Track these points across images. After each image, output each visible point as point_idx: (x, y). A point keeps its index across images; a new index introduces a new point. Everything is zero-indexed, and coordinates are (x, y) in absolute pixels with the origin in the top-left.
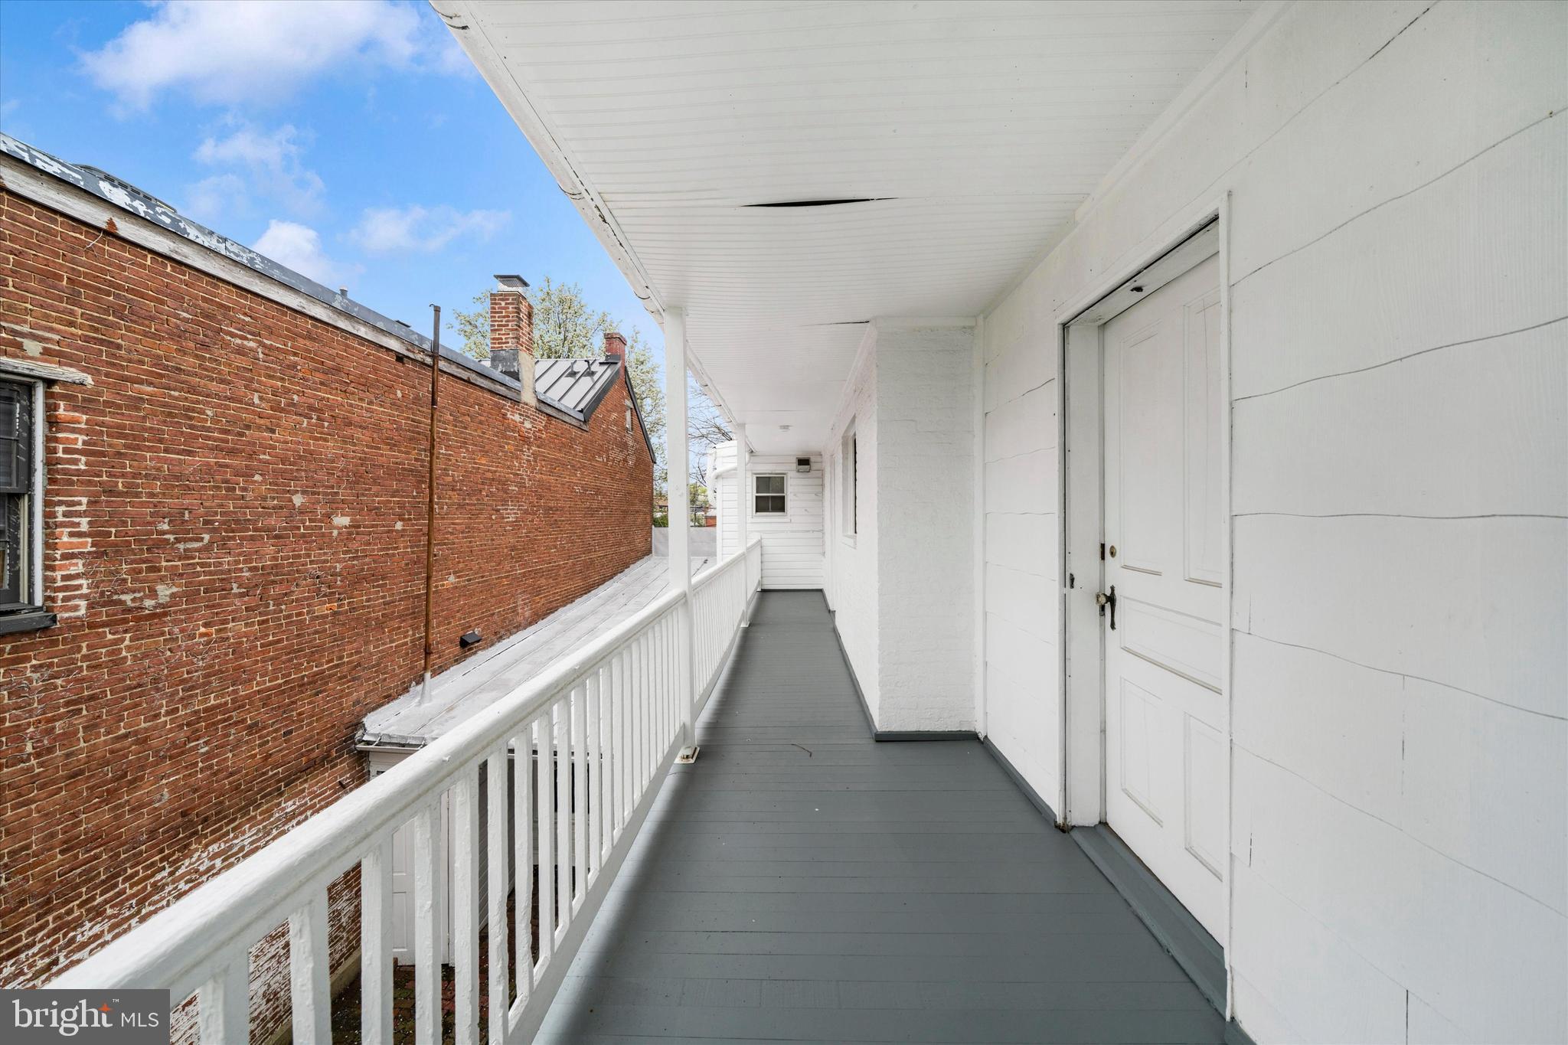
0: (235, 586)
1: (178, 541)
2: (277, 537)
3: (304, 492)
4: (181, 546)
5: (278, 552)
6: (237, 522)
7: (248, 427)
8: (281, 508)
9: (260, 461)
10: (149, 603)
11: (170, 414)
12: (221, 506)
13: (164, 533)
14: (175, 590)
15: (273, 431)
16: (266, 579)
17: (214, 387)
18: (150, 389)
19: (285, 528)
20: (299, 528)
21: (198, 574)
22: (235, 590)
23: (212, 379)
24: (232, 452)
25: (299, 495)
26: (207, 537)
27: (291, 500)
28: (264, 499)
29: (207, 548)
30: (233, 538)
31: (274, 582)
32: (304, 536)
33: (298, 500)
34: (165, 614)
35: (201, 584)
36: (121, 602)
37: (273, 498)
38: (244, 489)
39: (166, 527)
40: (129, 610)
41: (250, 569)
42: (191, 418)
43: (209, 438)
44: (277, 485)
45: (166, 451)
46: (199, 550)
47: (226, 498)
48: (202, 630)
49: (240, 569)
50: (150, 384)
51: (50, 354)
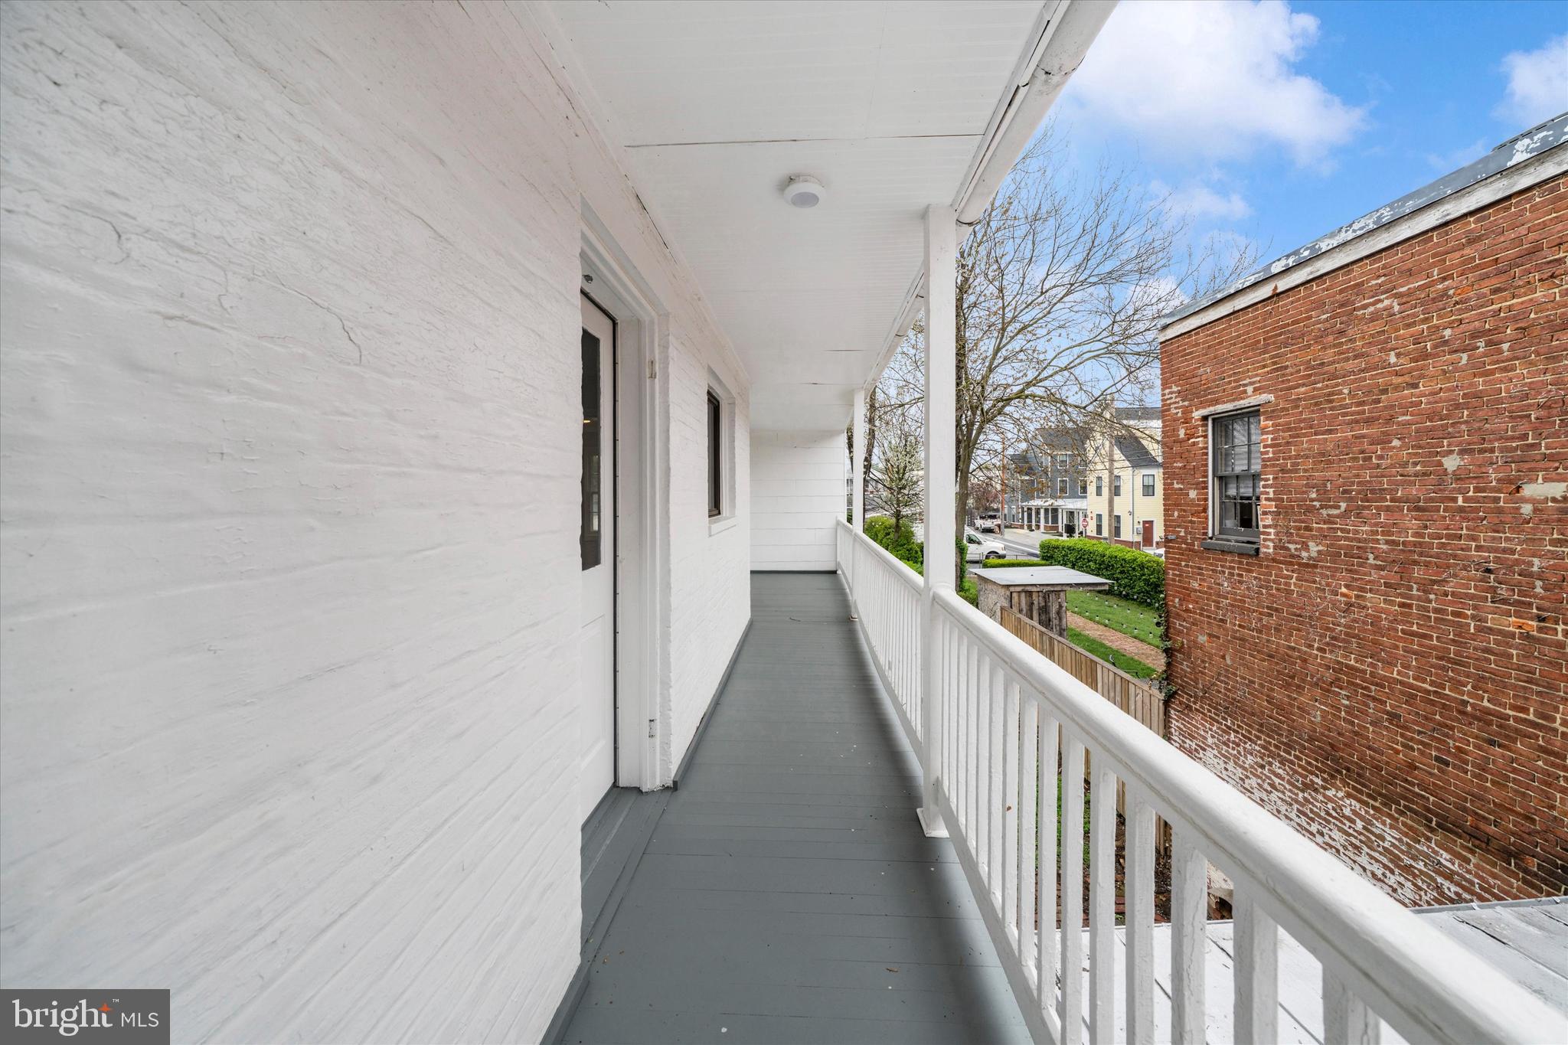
0: (1371, 556)
1: (1322, 507)
2: (1418, 509)
3: (1462, 452)
4: (1324, 512)
5: (1426, 527)
6: (1373, 491)
7: (1385, 391)
8: (1424, 474)
9: (1399, 423)
10: (1304, 554)
11: (1316, 404)
12: (1357, 476)
13: (1312, 500)
14: (1320, 548)
15: (1415, 386)
16: (1403, 561)
17: (1351, 365)
18: (1303, 389)
19: (1432, 500)
20: (1455, 500)
21: (1340, 539)
22: (1371, 561)
23: (1347, 359)
24: (1369, 421)
25: (1455, 455)
26: (1343, 505)
27: (1440, 464)
28: (1405, 465)
29: (1346, 514)
30: (1368, 508)
31: (1416, 563)
32: (1461, 509)
33: (1451, 463)
34: (1315, 566)
35: (1341, 547)
36: (1288, 549)
37: (1415, 464)
38: (1380, 457)
39: (1314, 496)
40: (1292, 556)
41: (1387, 542)
42: (1331, 401)
43: (1345, 415)
44: (1420, 447)
45: (1316, 434)
46: (1337, 516)
47: (1362, 467)
48: (1344, 590)
49: (1377, 541)
50: (1304, 385)
51: (1255, 390)
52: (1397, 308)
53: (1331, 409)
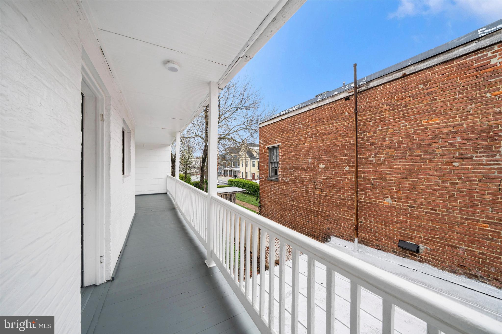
0: (298, 180)
1: (290, 170)
2: (305, 170)
3: (311, 158)
4: (290, 171)
5: (306, 174)
6: (298, 166)
7: (300, 145)
8: (306, 163)
9: (302, 152)
10: (287, 180)
11: (289, 146)
12: (295, 163)
13: (288, 168)
14: (289, 179)
15: (304, 144)
16: (303, 181)
17: (295, 138)
18: (286, 143)
19: (307, 168)
20: (310, 168)
21: (293, 177)
22: (298, 181)
23: (294, 137)
24: (297, 151)
25: (310, 159)
26: (293, 169)
27: (308, 161)
28: (303, 161)
29: (293, 172)
30: (297, 170)
31: (305, 181)
32: (311, 170)
33: (310, 160)
34: (288, 183)
35: (293, 179)
36: (284, 179)
37: (304, 160)
38: (299, 159)
39: (288, 167)
40: (284, 181)
41: (300, 177)
42: (291, 146)
43: (293, 149)
44: (305, 157)
45: (289, 153)
46: (292, 172)
47: (296, 161)
48: (293, 188)
49: (298, 177)
50: (286, 142)
51: (278, 142)
52: (302, 127)
53: (291, 148)
